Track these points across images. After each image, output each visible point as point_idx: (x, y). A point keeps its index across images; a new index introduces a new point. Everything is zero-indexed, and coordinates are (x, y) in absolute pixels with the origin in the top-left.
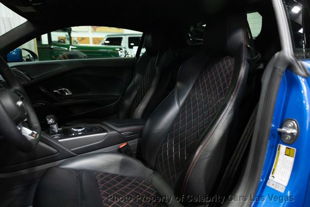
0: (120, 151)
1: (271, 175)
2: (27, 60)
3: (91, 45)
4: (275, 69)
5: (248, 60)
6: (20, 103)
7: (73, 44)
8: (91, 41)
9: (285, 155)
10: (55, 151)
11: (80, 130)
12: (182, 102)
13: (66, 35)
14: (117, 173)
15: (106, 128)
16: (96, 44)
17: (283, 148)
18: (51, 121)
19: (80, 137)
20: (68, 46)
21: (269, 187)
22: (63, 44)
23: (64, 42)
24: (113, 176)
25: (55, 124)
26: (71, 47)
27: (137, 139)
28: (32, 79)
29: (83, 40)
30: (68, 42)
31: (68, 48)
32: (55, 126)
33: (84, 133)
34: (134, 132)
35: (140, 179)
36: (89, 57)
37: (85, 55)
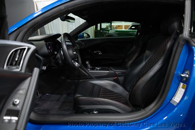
0: (114, 81)
1: (174, 97)
2: (87, 38)
3: (123, 30)
4: (179, 43)
5: (174, 38)
6: (75, 53)
7: (112, 30)
8: (123, 27)
9: (182, 88)
10: (87, 75)
11: (99, 68)
12: (146, 61)
13: (109, 25)
14: (111, 90)
15: (109, 69)
16: (126, 29)
17: (182, 84)
18: (87, 63)
19: (98, 71)
20: (109, 31)
21: (171, 103)
22: (107, 29)
23: (108, 29)
24: (108, 90)
25: (89, 64)
26: (110, 31)
27: (123, 77)
28: (86, 46)
29: (119, 27)
30: (109, 29)
31: (109, 32)
32: (89, 65)
33: (100, 70)
34: (122, 73)
35: (120, 95)
36: (119, 36)
37: (116, 35)
